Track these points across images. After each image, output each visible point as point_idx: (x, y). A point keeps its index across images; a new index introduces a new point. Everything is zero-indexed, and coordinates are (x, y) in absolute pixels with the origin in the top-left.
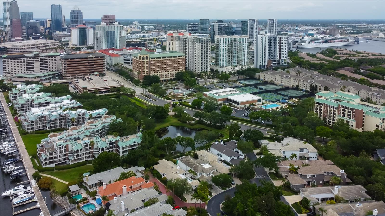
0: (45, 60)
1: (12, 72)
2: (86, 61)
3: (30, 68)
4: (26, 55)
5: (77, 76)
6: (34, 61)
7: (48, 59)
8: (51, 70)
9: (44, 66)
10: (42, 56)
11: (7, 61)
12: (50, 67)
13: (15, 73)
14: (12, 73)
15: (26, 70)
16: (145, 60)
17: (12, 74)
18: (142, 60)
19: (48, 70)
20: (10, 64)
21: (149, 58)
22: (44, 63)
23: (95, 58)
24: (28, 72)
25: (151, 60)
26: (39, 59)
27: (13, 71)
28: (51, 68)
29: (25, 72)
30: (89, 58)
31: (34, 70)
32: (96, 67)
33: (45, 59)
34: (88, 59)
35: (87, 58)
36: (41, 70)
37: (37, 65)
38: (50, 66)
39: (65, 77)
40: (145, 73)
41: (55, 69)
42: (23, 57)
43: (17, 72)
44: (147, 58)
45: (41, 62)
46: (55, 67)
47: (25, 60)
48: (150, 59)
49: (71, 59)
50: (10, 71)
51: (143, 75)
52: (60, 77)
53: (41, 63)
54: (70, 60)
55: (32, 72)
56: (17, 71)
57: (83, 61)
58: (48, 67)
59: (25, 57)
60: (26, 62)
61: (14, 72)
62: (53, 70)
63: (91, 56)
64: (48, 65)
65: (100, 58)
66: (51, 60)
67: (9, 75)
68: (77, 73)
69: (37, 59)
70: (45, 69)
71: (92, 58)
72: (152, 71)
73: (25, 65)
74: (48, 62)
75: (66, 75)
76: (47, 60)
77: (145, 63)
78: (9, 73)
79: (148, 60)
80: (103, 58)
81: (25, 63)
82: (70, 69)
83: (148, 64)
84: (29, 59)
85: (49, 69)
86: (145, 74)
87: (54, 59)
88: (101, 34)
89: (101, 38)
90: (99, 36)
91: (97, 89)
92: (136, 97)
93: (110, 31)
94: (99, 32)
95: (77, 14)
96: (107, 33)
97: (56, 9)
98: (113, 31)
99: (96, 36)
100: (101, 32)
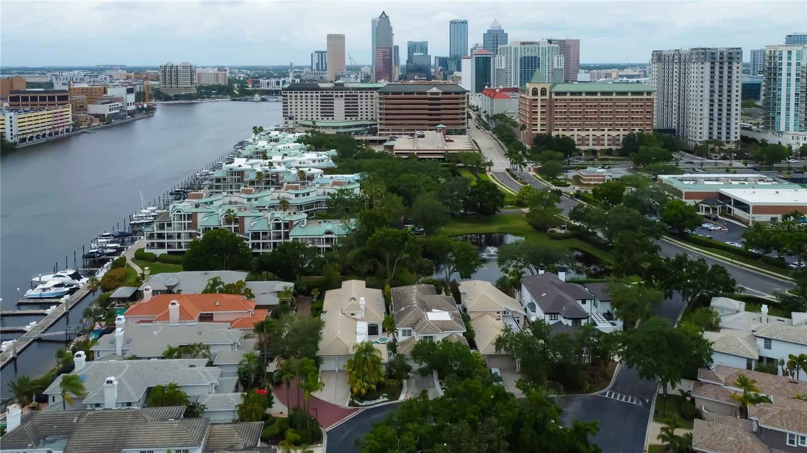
0: (353, 96)
1: (297, 116)
2: (423, 99)
3: (327, 111)
4: (321, 85)
5: (405, 130)
6: (334, 98)
7: (359, 94)
8: (364, 117)
9: (351, 109)
10: (348, 89)
11: (289, 95)
12: (362, 112)
13: (302, 119)
14: (296, 119)
15: (319, 114)
16: (539, 97)
17: (296, 121)
18: (530, 97)
19: (359, 118)
20: (293, 101)
21: (551, 93)
22: (351, 103)
23: (442, 93)
24: (323, 119)
25: (554, 97)
26: (344, 94)
27: (299, 114)
28: (364, 114)
29: (317, 119)
30: (431, 93)
31: (333, 116)
32: (444, 114)
33: (353, 94)
34: (429, 96)
35: (427, 94)
36: (346, 116)
37: (339, 105)
38: (361, 109)
39: (381, 130)
40: (539, 128)
41: (372, 115)
42: (316, 89)
43: (304, 117)
44: (544, 92)
45: (345, 99)
46: (372, 112)
47: (319, 95)
48: (553, 95)
50: (294, 114)
51: (533, 132)
52: (374, 132)
53: (346, 103)
54: (390, 96)
55: (330, 118)
56: (304, 114)
57: (417, 99)
58: (359, 111)
59: (318, 89)
60: (321, 99)
61: (299, 117)
62: (367, 119)
63: (434, 90)
64: (359, 107)
65: (453, 95)
66: (364, 97)
67: (290, 122)
68: (404, 125)
69: (339, 94)
70: (354, 116)
71: (437, 94)
72: (556, 125)
73: (319, 104)
74: (359, 101)
75: (382, 127)
76: (357, 96)
77: (539, 104)
78: (291, 118)
79: (547, 97)
80: (461, 96)
81: (319, 101)
82: (390, 114)
83: (548, 107)
84: (325, 94)
85: (359, 115)
86: (539, 132)
87: (369, 94)
88: (509, 63)
89: (509, 73)
90: (503, 67)
91: (416, 152)
92: (489, 174)
93: (528, 57)
94: (504, 58)
95: (497, 37)
96: (521, 62)
97: (458, 28)
98: (535, 57)
99: (497, 67)
100: (508, 58)
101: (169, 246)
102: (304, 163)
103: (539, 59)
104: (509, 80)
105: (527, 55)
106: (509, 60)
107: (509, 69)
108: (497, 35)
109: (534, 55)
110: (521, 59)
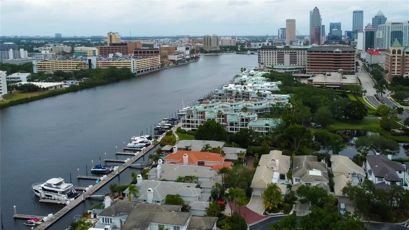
0: (294, 53)
1: (265, 62)
2: (331, 55)
3: (281, 60)
4: (278, 47)
5: (321, 71)
6: (284, 53)
7: (297, 52)
8: (300, 64)
9: (293, 60)
10: (292, 49)
11: (261, 52)
12: (299, 61)
13: (268, 64)
14: (265, 64)
15: (277, 62)
16: (396, 55)
17: (265, 65)
18: (391, 54)
19: (297, 64)
20: (264, 55)
21: (404, 53)
22: (293, 56)
23: (342, 52)
24: (278, 64)
25: (405, 55)
26: (289, 52)
27: (266, 62)
28: (300, 62)
29: (276, 64)
30: (336, 52)
31: (284, 63)
32: (343, 63)
33: (294, 52)
34: (334, 53)
35: (333, 52)
36: (290, 63)
37: (287, 57)
38: (298, 60)
39: (308, 71)
40: (396, 72)
41: (304, 63)
42: (275, 49)
43: (269, 63)
44: (399, 52)
45: (290, 54)
46: (304, 61)
47: (276, 52)
48: (405, 53)
49: (315, 52)
50: (264, 62)
51: (392, 74)
52: (304, 72)
53: (290, 56)
54: (313, 53)
55: (282, 64)
56: (269, 62)
57: (328, 55)
58: (297, 60)
59: (276, 49)
60: (278, 54)
61: (266, 63)
62: (301, 65)
63: (338, 50)
64: (297, 59)
65: (348, 53)
66: (300, 53)
67: (262, 66)
68: (320, 68)
69: (287, 52)
70: (294, 63)
71: (339, 52)
72: (407, 71)
73: (276, 57)
74: (297, 55)
75: (309, 70)
76: (296, 53)
77: (396, 59)
78: (262, 64)
79: (401, 55)
80: (352, 53)
81: (277, 55)
82: (313, 63)
83: (402, 60)
84: (279, 51)
85: (297, 63)
86: (396, 74)
87: (303, 52)
88: (384, 34)
89: (384, 40)
90: (381, 37)
91: (325, 84)
92: (364, 97)
93: (396, 31)
94: (381, 32)
95: (380, 20)
96: (392, 34)
97: (358, 15)
98: (400, 31)
99: (377, 37)
100: (384, 32)
101: (192, 127)
102: (263, 88)
103: (402, 32)
104: (384, 45)
105: (395, 30)
106: (384, 33)
107: (384, 38)
108: (380, 18)
109: (399, 30)
110: (392, 33)
